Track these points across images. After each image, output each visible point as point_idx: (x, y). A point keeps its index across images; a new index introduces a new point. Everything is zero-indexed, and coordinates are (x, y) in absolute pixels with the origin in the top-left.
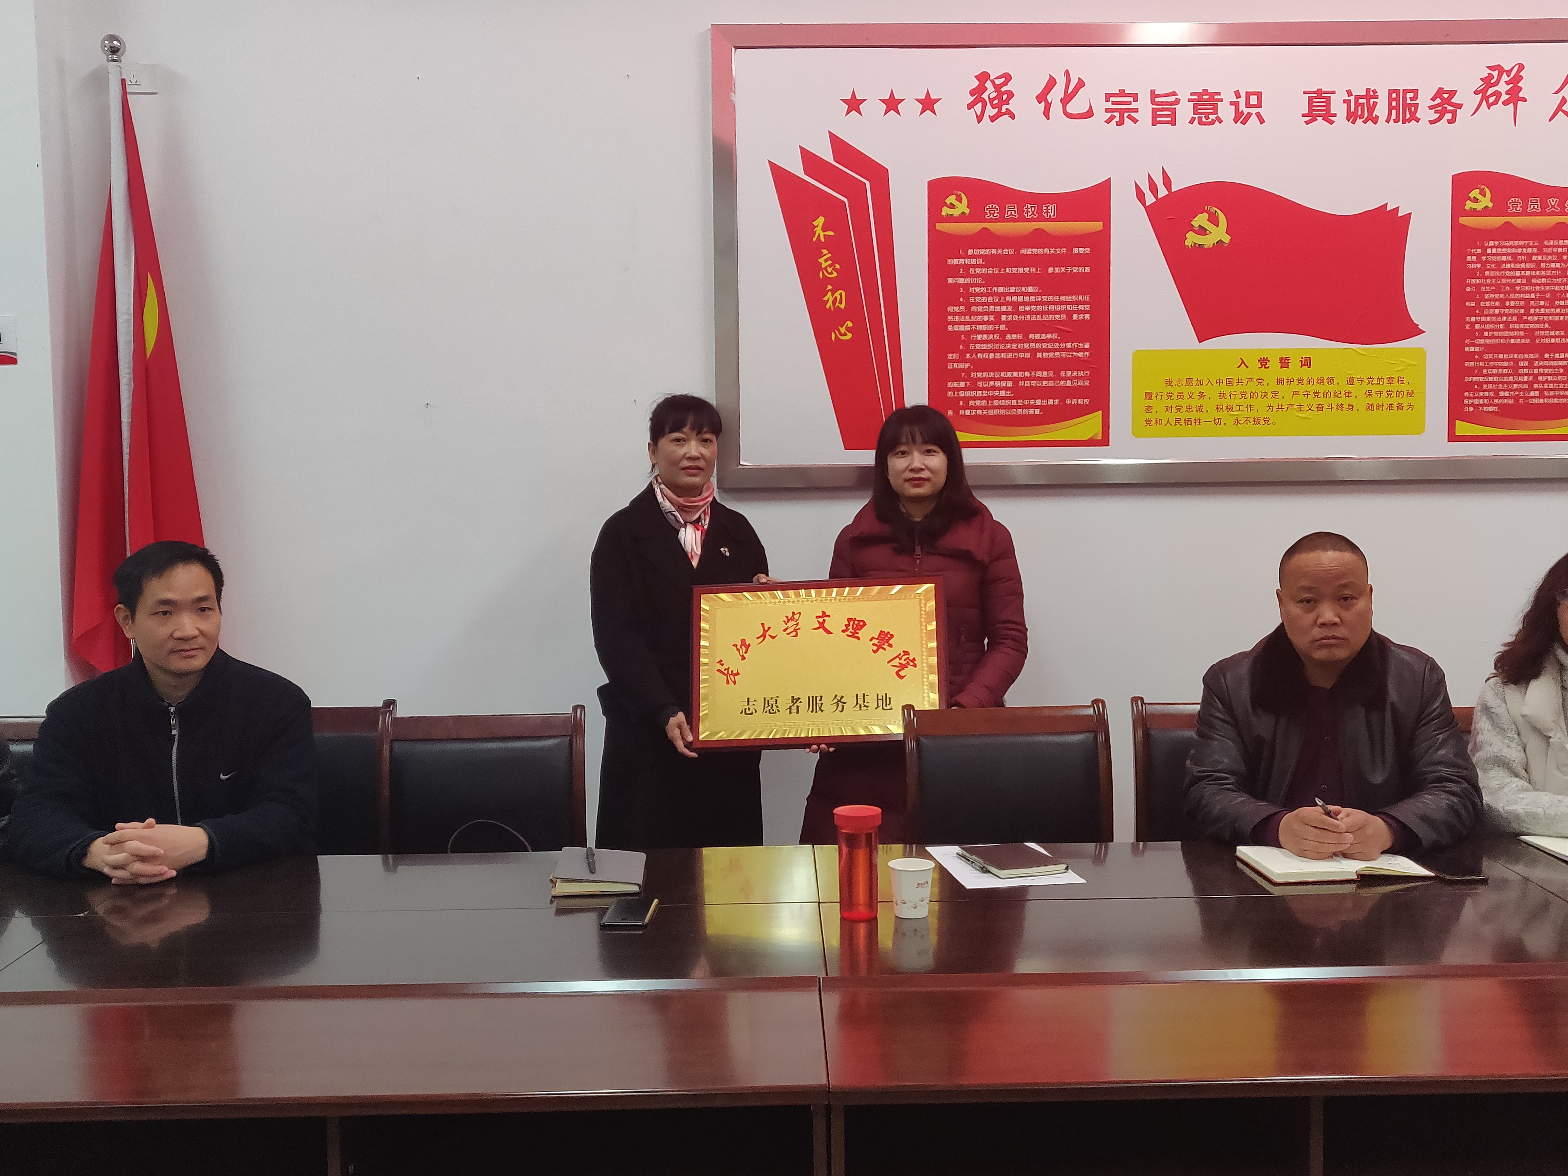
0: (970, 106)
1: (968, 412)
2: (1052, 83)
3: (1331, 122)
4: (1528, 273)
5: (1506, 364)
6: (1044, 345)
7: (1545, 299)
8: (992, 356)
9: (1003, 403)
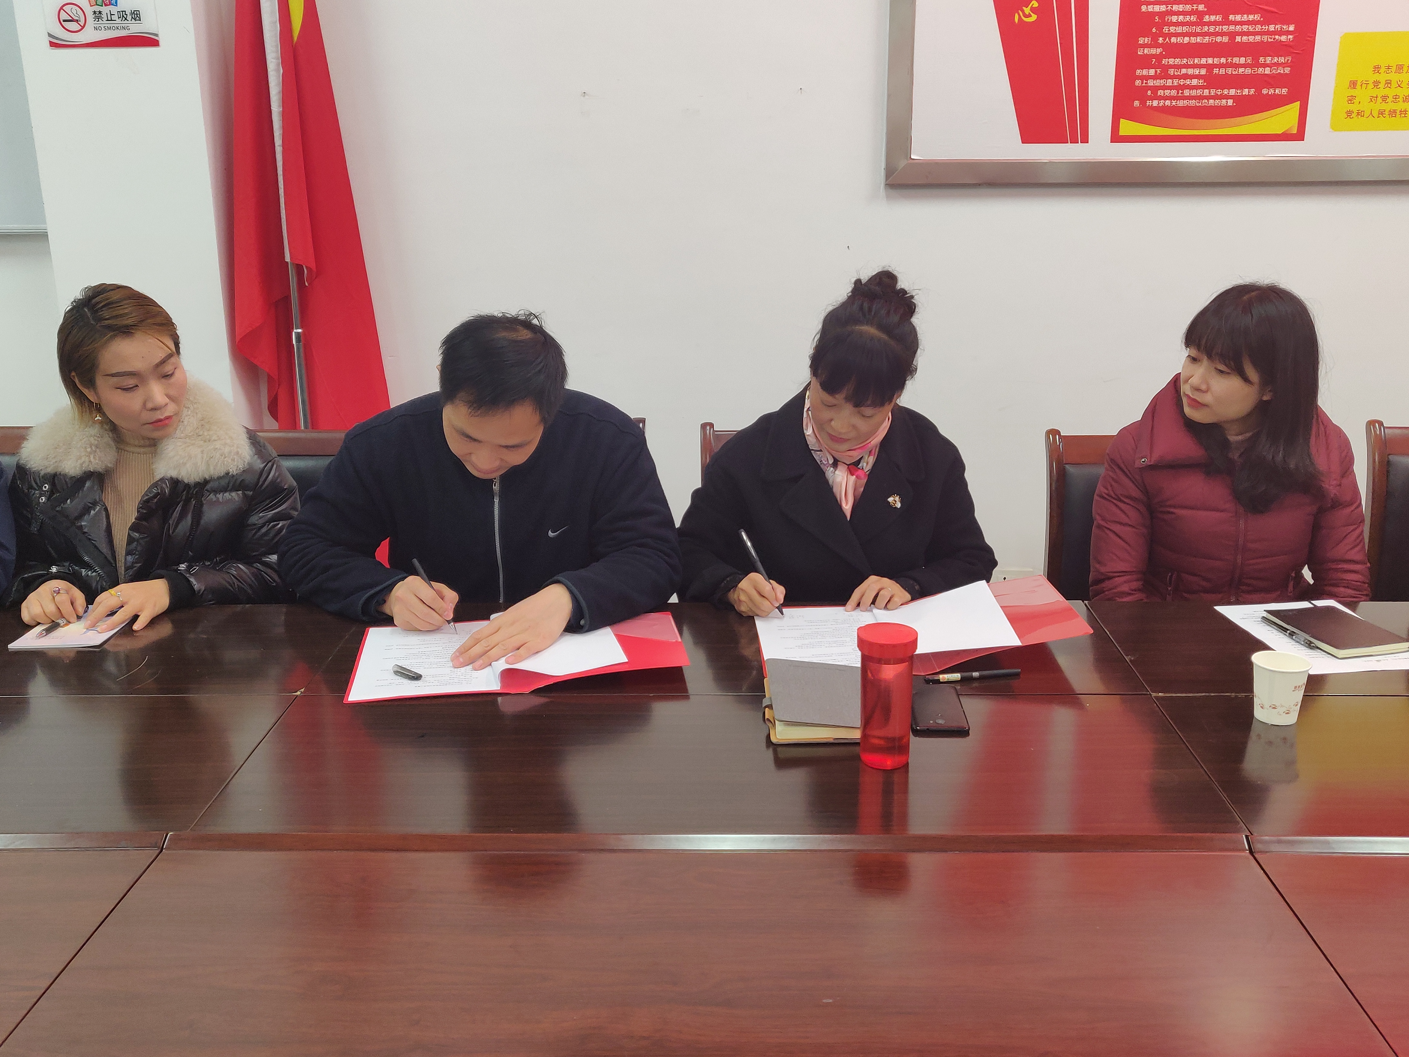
1: (1155, 103)
6: (1245, 28)
8: (1186, 40)
9: (1194, 93)
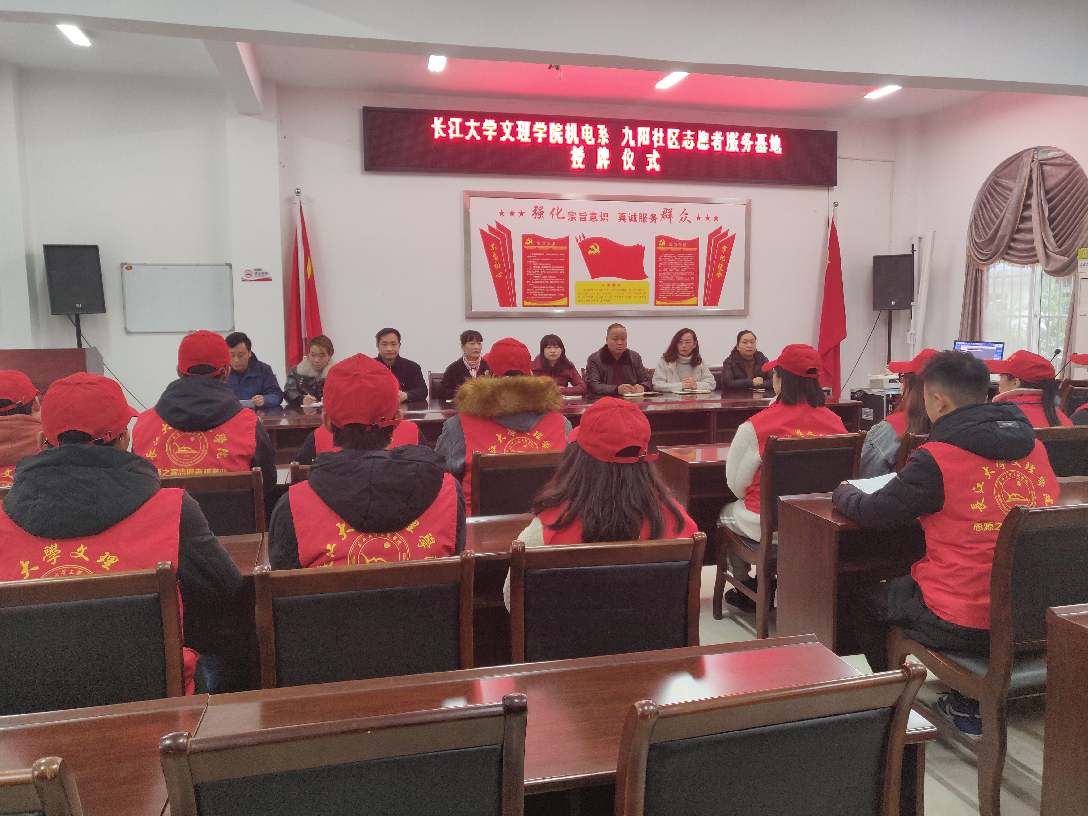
0: (533, 215)
1: (532, 297)
2: (554, 209)
3: (625, 222)
4: (674, 262)
5: (669, 286)
6: (552, 280)
7: (678, 269)
9: (541, 295)
